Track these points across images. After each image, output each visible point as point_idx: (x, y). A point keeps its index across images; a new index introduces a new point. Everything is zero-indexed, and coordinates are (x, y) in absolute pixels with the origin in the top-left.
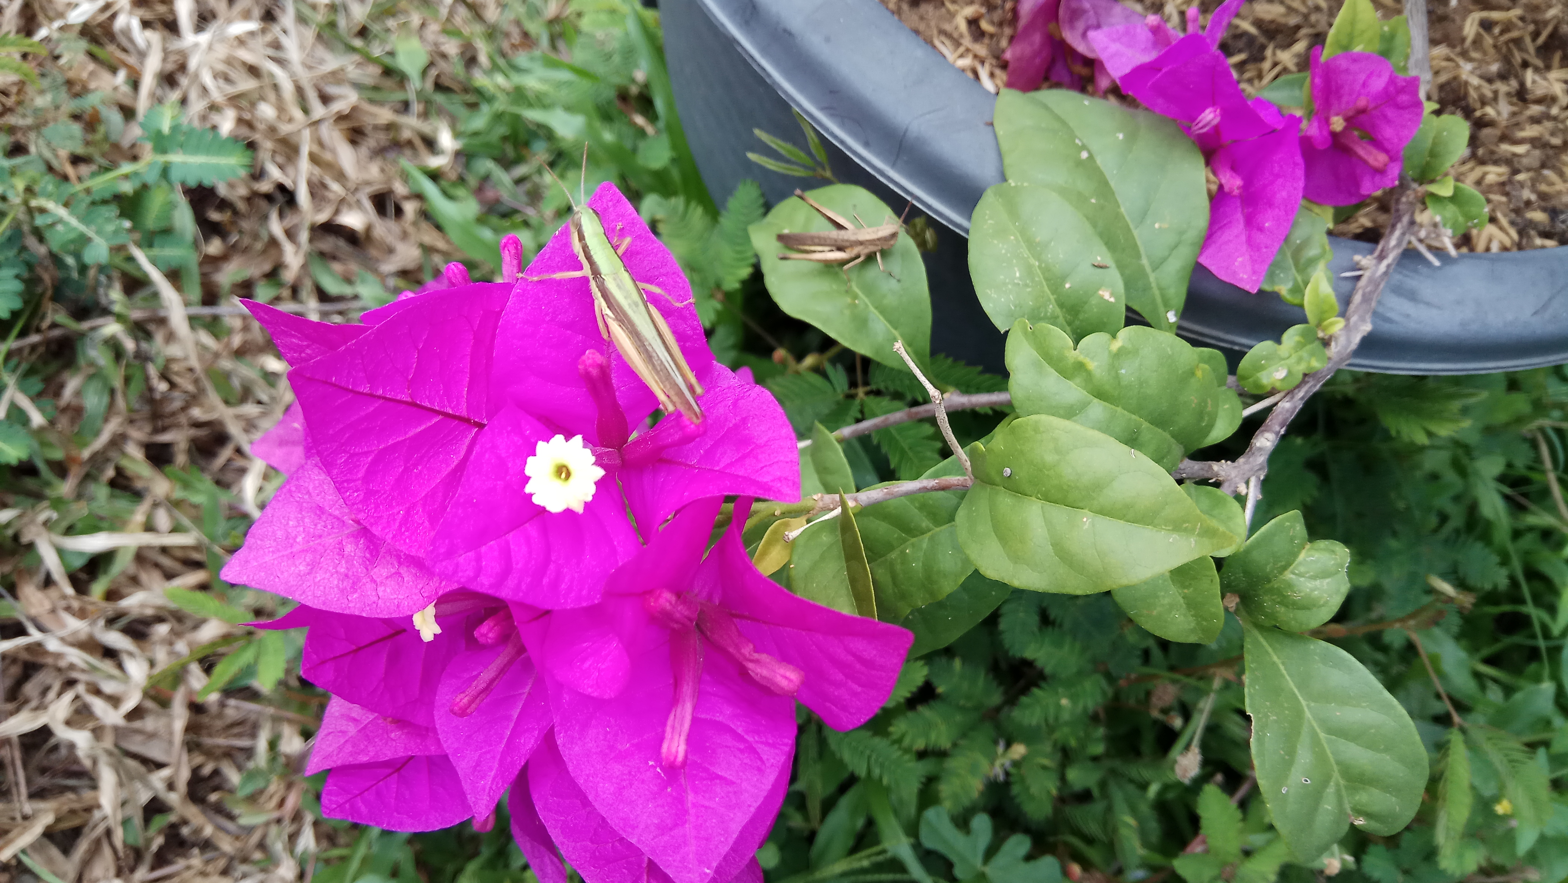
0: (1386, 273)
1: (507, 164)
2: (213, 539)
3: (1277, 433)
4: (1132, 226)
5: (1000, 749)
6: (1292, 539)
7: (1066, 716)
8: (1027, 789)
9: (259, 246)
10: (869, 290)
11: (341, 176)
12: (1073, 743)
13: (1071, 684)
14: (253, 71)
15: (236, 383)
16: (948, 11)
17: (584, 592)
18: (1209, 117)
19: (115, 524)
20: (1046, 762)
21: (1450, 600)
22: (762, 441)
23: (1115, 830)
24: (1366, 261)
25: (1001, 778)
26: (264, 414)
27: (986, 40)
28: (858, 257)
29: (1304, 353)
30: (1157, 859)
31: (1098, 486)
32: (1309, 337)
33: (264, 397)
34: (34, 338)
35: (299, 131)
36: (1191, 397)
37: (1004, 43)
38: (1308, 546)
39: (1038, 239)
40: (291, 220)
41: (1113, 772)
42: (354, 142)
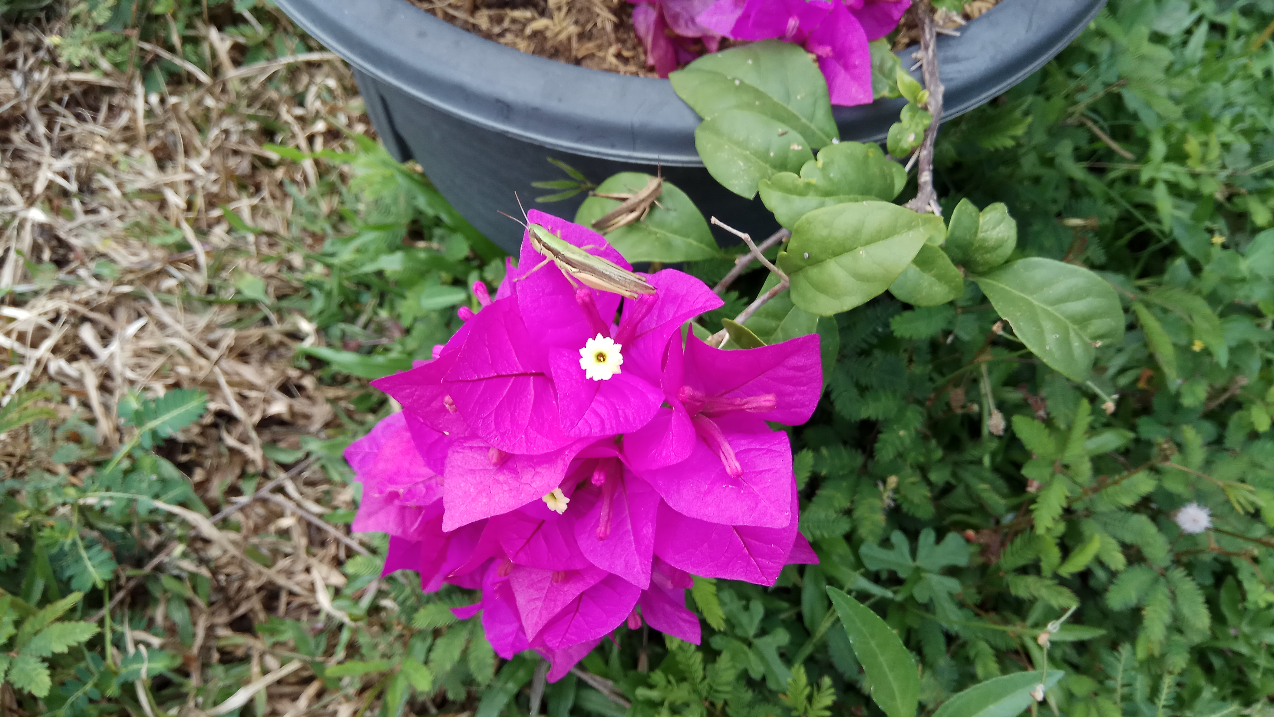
0: (934, 55)
1: (352, 320)
2: (312, 655)
3: (929, 170)
4: (785, 105)
5: (881, 487)
6: (971, 215)
7: (908, 441)
8: (912, 502)
9: (225, 460)
10: (661, 225)
11: (252, 386)
12: (922, 459)
13: (899, 419)
14: (159, 351)
15: (265, 551)
16: (600, 58)
17: (642, 418)
18: (793, 23)
19: (244, 682)
20: (913, 479)
21: (1084, 227)
22: (684, 292)
23: (979, 497)
24: (919, 54)
25: (892, 504)
26: (294, 562)
27: (632, 62)
28: (645, 210)
29: (917, 119)
30: (1015, 501)
31: (857, 232)
32: (914, 110)
33: (288, 550)
34: (120, 595)
35: (211, 371)
36: (874, 170)
37: (642, 57)
38: (981, 214)
39: (741, 139)
40: (239, 430)
41: (956, 464)
42: (246, 362)
